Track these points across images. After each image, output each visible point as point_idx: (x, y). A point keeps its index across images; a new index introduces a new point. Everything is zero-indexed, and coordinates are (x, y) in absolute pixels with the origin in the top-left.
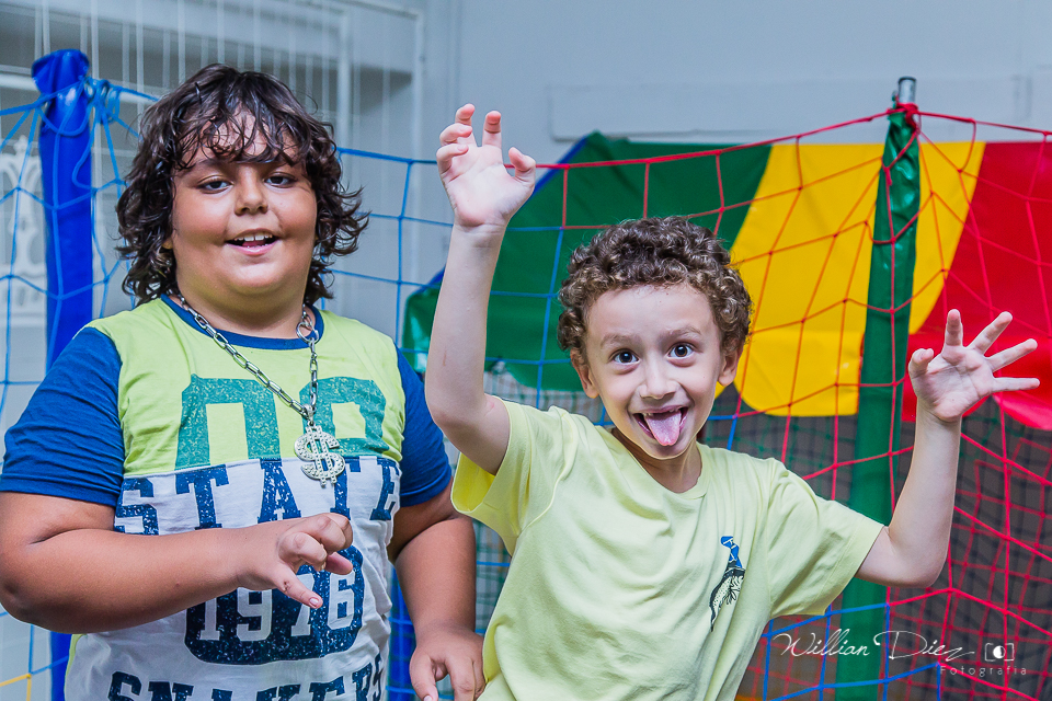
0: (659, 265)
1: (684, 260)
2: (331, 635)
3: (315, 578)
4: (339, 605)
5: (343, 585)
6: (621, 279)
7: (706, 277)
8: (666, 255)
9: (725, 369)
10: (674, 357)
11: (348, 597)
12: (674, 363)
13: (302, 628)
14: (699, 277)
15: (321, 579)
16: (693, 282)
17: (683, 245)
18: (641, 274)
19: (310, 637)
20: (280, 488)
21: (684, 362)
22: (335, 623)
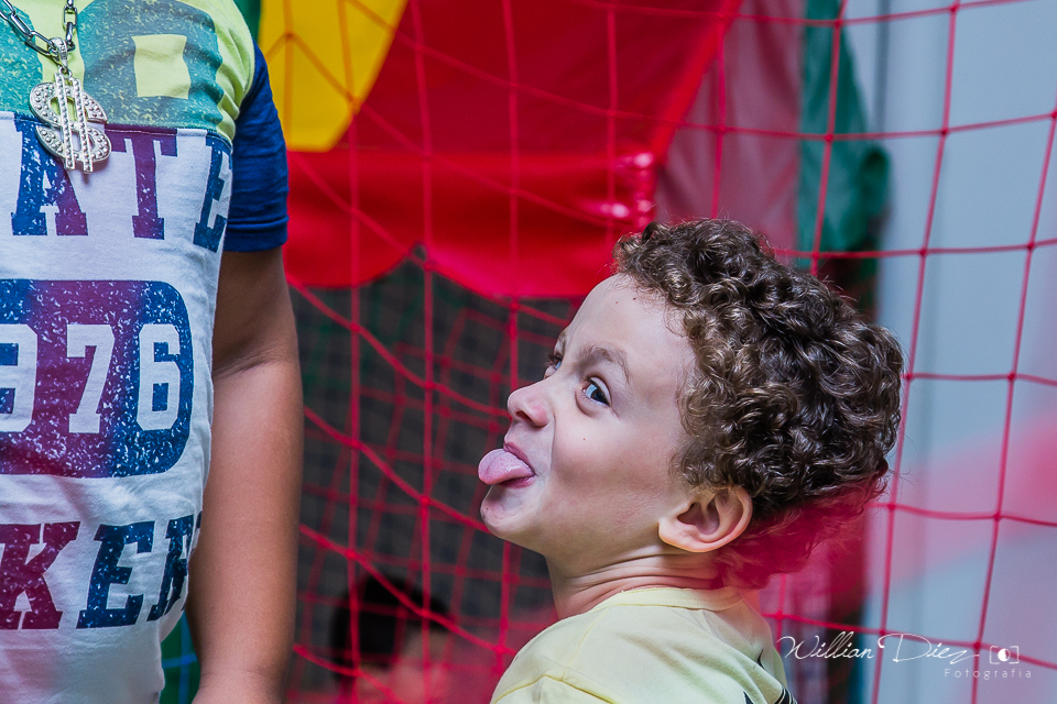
2: (142, 441)
3: (116, 334)
4: (156, 386)
5: (161, 352)
11: (170, 374)
13: (86, 420)
15: (126, 337)
19: (99, 437)
22: (150, 420)
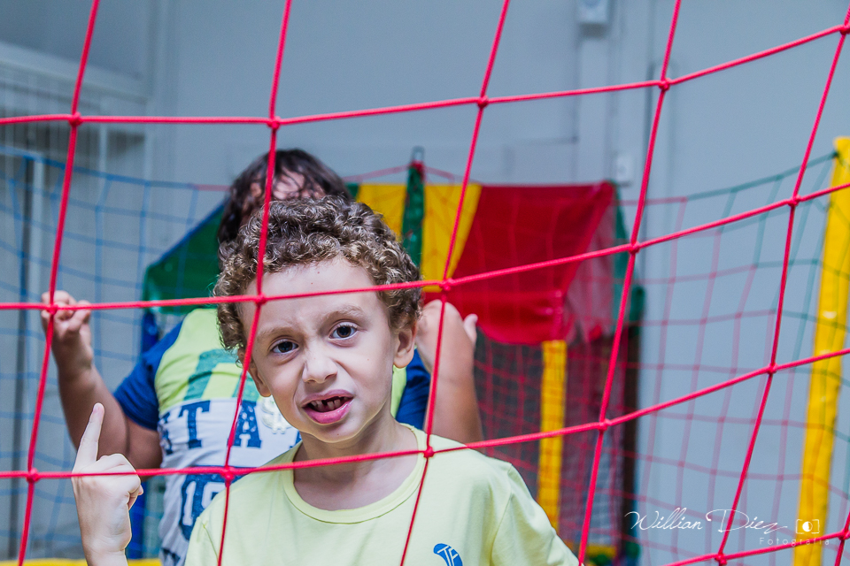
0: (305, 241)
1: (335, 232)
6: (270, 262)
7: (362, 249)
8: (314, 229)
9: (399, 350)
10: (338, 339)
12: (335, 344)
14: (354, 249)
16: (348, 256)
17: (333, 218)
18: (288, 254)
20: (250, 422)
21: (347, 343)
